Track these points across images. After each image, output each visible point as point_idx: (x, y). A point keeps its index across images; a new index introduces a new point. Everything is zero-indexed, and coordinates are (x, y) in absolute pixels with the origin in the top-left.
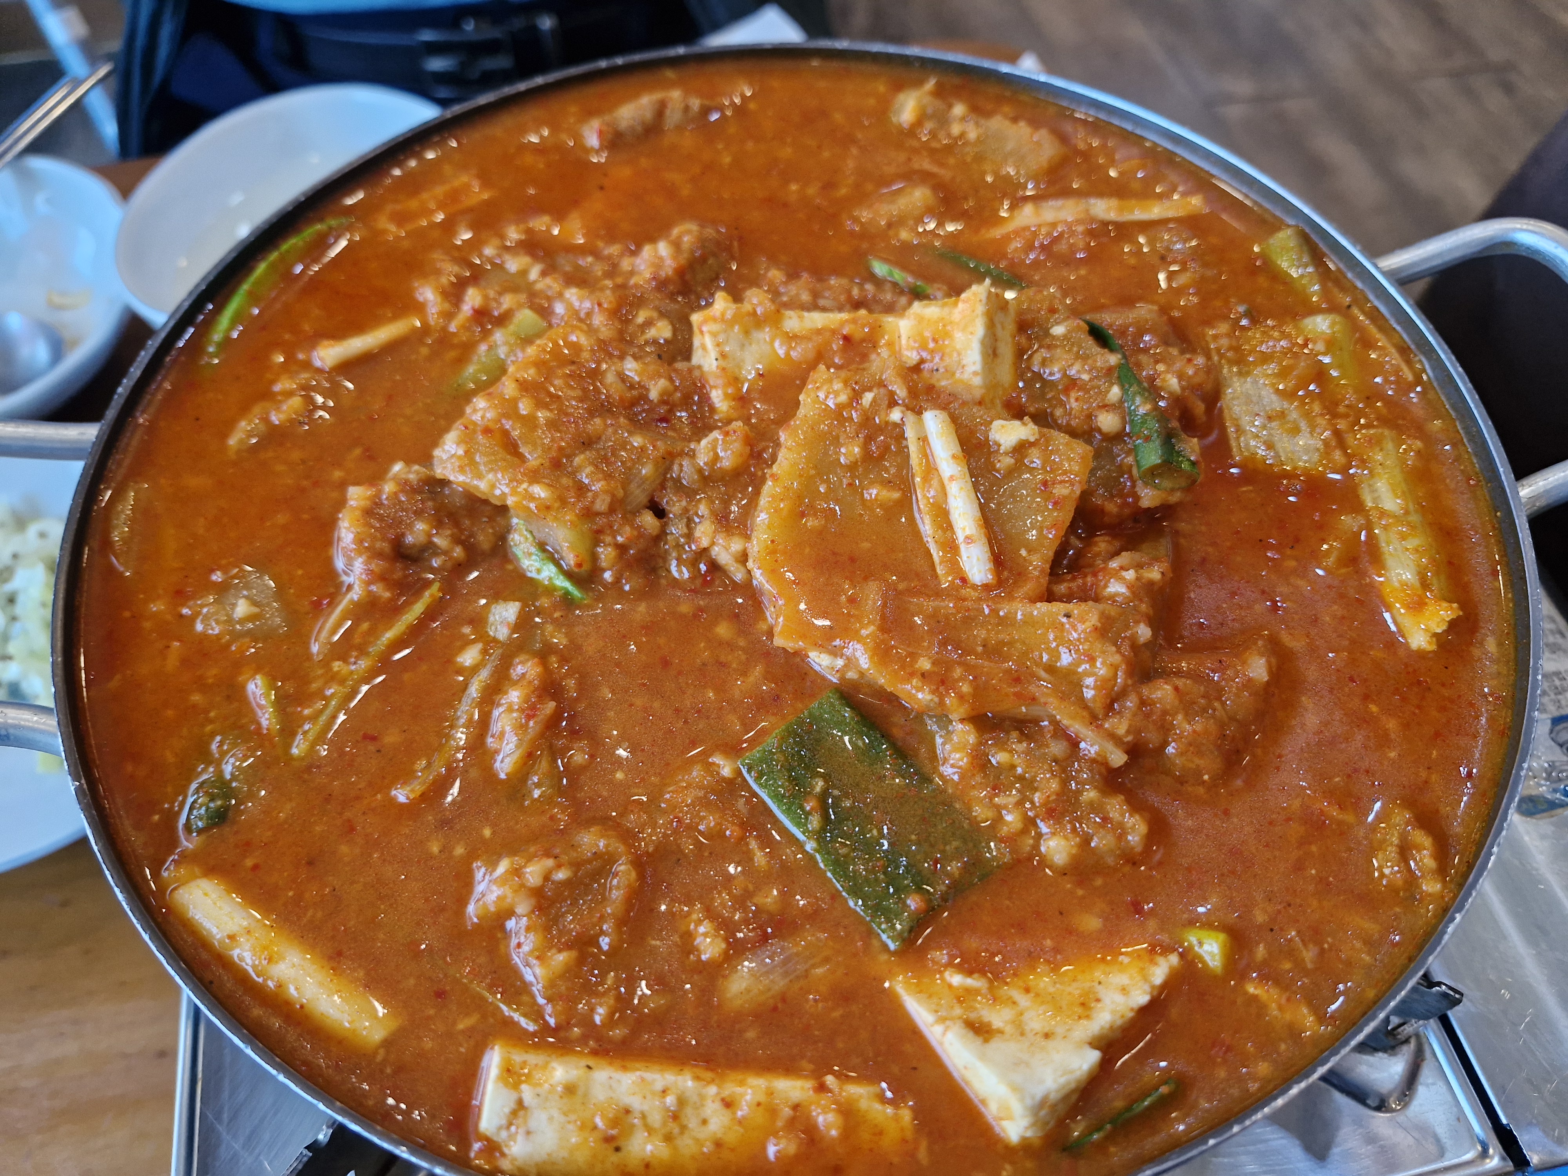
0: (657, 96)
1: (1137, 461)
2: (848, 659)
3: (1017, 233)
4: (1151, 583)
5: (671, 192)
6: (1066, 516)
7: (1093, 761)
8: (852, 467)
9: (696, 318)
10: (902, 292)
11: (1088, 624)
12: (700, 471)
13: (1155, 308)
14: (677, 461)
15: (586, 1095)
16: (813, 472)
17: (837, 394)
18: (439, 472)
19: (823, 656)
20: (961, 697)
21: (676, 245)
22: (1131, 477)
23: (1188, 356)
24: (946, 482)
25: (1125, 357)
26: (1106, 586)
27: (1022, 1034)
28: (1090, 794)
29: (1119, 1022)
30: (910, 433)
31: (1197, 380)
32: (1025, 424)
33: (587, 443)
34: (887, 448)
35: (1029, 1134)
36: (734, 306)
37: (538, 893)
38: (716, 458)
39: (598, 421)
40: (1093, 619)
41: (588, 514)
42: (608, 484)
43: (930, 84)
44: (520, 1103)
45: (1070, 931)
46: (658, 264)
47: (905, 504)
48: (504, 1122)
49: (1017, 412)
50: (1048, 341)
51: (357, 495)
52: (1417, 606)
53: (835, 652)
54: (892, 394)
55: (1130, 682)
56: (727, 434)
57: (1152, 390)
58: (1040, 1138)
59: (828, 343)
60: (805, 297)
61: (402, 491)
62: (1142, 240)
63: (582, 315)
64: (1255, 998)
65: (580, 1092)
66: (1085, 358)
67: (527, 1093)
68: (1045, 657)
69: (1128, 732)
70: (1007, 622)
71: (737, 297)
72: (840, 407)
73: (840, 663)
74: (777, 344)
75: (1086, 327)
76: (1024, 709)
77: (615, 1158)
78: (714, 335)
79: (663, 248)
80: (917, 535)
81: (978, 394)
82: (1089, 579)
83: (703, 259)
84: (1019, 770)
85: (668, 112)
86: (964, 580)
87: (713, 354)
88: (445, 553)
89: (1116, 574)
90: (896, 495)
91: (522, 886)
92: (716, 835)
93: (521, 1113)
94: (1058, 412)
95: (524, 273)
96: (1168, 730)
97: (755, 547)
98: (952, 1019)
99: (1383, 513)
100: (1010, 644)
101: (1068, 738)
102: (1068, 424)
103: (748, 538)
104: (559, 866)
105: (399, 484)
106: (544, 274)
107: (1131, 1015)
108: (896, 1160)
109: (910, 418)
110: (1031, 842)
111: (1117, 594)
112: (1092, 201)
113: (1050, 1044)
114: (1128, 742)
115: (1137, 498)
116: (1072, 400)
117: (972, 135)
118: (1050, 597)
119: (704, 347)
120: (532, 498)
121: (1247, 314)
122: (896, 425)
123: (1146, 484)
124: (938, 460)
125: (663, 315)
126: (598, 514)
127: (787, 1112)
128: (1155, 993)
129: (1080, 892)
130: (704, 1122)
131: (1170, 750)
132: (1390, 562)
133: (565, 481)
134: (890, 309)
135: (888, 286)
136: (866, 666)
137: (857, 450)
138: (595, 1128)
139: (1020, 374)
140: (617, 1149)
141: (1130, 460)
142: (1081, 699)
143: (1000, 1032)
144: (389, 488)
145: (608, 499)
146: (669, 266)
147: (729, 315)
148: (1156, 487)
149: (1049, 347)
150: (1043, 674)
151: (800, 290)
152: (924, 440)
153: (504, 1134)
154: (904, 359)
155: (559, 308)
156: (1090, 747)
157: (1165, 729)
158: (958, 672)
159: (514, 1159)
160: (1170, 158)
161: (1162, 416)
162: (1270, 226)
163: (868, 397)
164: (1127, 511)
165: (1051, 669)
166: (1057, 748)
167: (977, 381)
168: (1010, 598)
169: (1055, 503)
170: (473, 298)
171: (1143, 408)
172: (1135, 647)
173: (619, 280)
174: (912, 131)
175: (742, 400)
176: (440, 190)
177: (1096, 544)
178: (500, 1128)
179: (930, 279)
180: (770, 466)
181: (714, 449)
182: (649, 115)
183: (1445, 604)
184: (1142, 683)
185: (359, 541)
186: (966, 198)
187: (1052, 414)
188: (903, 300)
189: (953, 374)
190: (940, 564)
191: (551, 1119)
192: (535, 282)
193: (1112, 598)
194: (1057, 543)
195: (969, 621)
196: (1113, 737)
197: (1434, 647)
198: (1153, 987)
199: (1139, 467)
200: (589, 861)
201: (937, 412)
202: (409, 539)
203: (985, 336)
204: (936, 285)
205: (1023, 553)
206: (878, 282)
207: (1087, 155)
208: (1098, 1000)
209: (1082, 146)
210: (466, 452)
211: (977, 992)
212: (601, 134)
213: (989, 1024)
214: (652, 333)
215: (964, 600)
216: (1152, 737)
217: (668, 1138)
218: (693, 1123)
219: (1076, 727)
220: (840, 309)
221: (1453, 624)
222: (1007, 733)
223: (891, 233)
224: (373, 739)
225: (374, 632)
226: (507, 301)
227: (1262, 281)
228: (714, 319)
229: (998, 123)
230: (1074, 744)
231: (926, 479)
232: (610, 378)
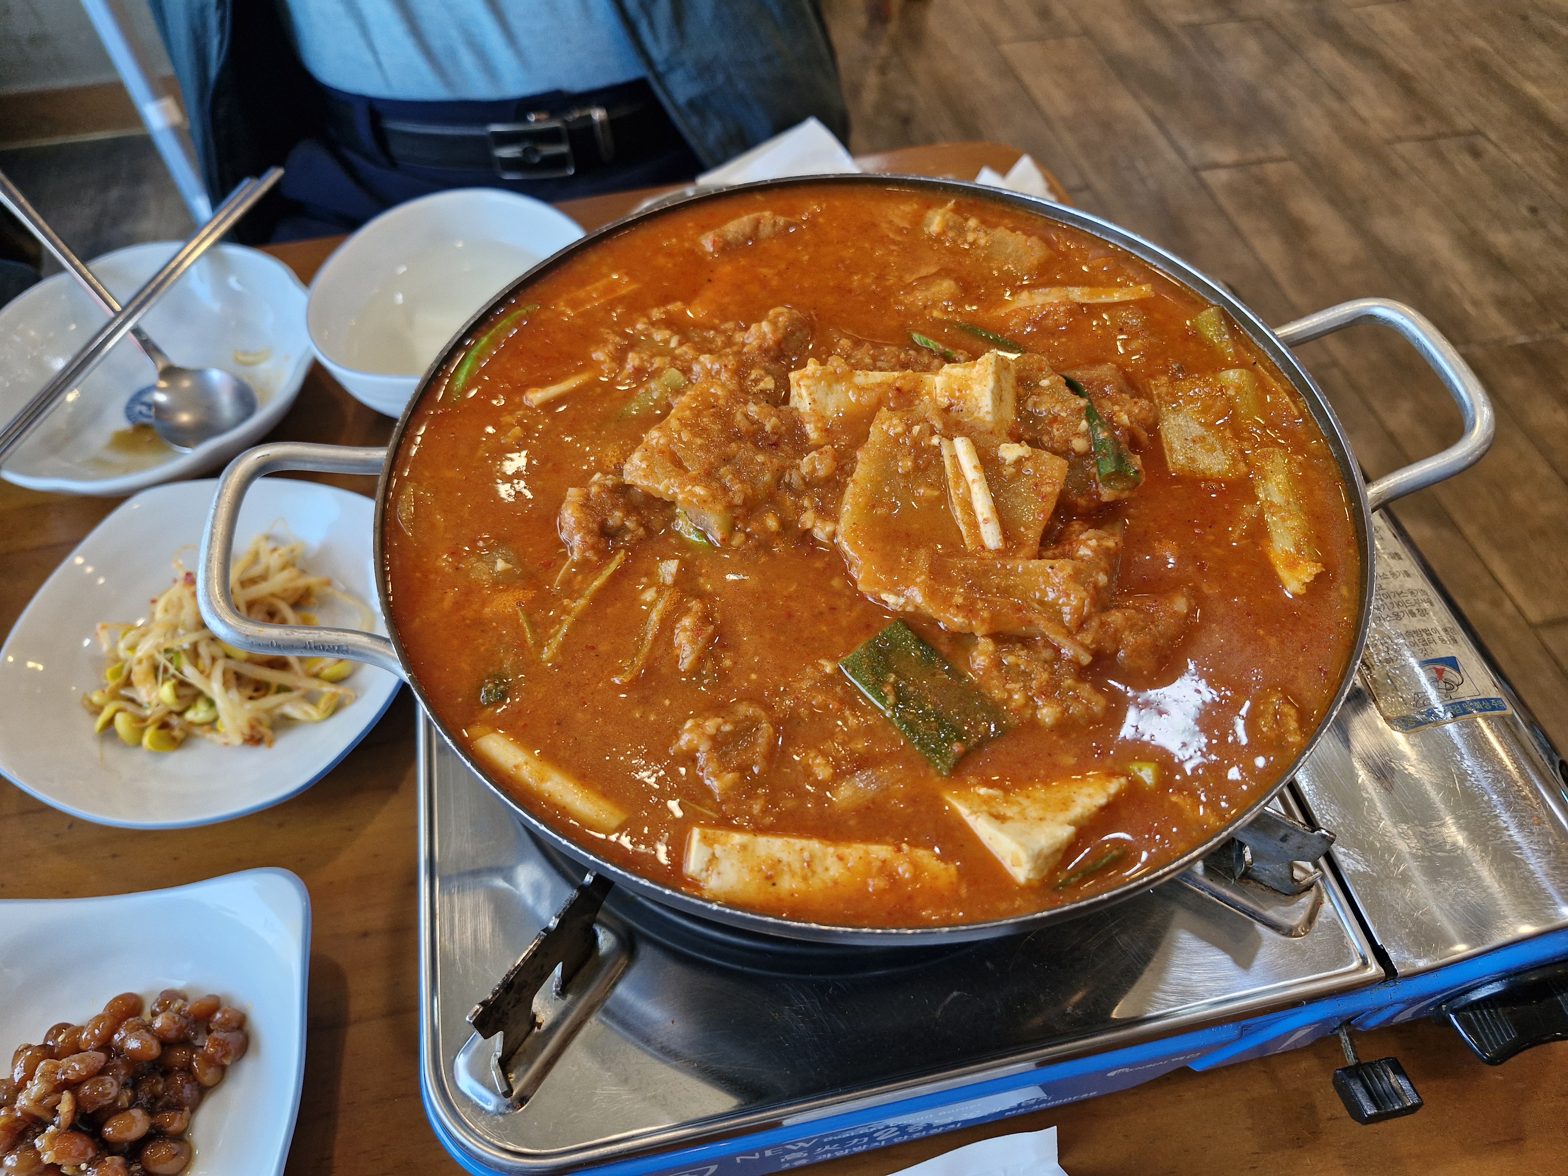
0: (756, 215)
1: (1099, 471)
2: (907, 598)
3: (1016, 312)
4: (1108, 549)
5: (763, 283)
6: (1050, 506)
7: (1070, 661)
8: (906, 476)
9: (793, 376)
10: (935, 357)
11: (1065, 572)
12: (803, 478)
13: (1114, 366)
14: (788, 471)
15: (753, 851)
16: (879, 479)
17: (895, 426)
18: (628, 479)
19: (890, 596)
20: (983, 620)
21: (774, 323)
22: (1095, 481)
23: (1136, 400)
24: (970, 484)
25: (1090, 401)
26: (1078, 551)
27: (1026, 819)
28: (1069, 682)
29: (1087, 813)
30: (945, 452)
31: (1141, 416)
32: (1022, 446)
33: (727, 460)
34: (930, 463)
35: (1031, 876)
36: (821, 368)
37: (713, 738)
38: (814, 470)
39: (733, 445)
40: (1069, 570)
41: (731, 507)
42: (743, 486)
43: (951, 205)
44: (713, 855)
45: (1055, 765)
46: (763, 337)
47: (944, 497)
48: (704, 866)
49: (1017, 439)
50: (1037, 391)
51: (573, 493)
52: (1292, 565)
53: (898, 594)
54: (932, 426)
55: (1093, 610)
56: (821, 453)
57: (1110, 424)
58: (1038, 880)
59: (886, 393)
60: (868, 360)
61: (603, 491)
62: (1105, 316)
63: (713, 373)
64: (1176, 804)
65: (750, 848)
66: (1063, 402)
67: (718, 849)
68: (1038, 595)
69: (1092, 642)
70: (1013, 572)
71: (823, 363)
72: (898, 435)
73: (902, 601)
74: (850, 394)
75: (1065, 381)
76: (1024, 628)
77: (772, 889)
78: (808, 387)
79: (765, 326)
80: (952, 520)
81: (990, 427)
82: (1067, 547)
83: (793, 333)
84: (1022, 667)
85: (761, 226)
86: (983, 547)
87: (807, 400)
88: (633, 532)
89: (1084, 543)
90: (936, 493)
91: (703, 733)
92: (825, 707)
93: (715, 861)
94: (1045, 438)
95: (667, 342)
96: (1119, 642)
97: (843, 527)
98: (981, 812)
99: (1272, 504)
100: (1015, 586)
101: (1053, 647)
102: (1052, 446)
103: (837, 521)
104: (726, 722)
105: (600, 487)
106: (681, 344)
107: (1094, 809)
108: (946, 894)
109: (945, 443)
110: (1030, 712)
111: (1084, 555)
112: (1070, 289)
113: (1044, 823)
114: (1093, 649)
115: (1099, 495)
116: (1055, 430)
117: (982, 242)
118: (1041, 558)
119: (800, 396)
120: (694, 495)
121: (1180, 370)
122: (935, 447)
123: (1105, 486)
124: (964, 470)
125: (768, 372)
126: (737, 506)
127: (878, 864)
128: (1111, 799)
129: (1062, 742)
130: (827, 869)
131: (1121, 654)
132: (1275, 537)
133: (714, 484)
134: (927, 369)
135: (925, 352)
136: (920, 601)
137: (909, 464)
138: (760, 870)
139: (1018, 413)
140: (774, 884)
141: (1094, 470)
142: (1061, 622)
143: (1011, 818)
144: (594, 490)
145: (742, 497)
146: (770, 340)
147: (818, 374)
148: (1111, 487)
149: (1039, 395)
150: (1036, 606)
151: (864, 354)
152: (955, 457)
153: (704, 874)
154: (939, 403)
155: (696, 368)
156: (1067, 651)
157: (1117, 640)
158: (980, 605)
159: (710, 890)
160: (1127, 257)
161: (1116, 441)
162: (1199, 305)
163: (916, 429)
164: (1093, 505)
165: (1041, 602)
166: (1047, 654)
167: (989, 418)
168: (1014, 557)
169: (1043, 498)
170: (633, 360)
171: (1103, 435)
172: (1096, 587)
173: (735, 348)
174: (938, 239)
175: (827, 432)
176: (600, 285)
177: (1072, 526)
178: (702, 870)
179: (956, 346)
180: (851, 475)
181: (813, 463)
182: (748, 230)
183: (1312, 564)
184: (1103, 612)
185: (579, 523)
186: (979, 287)
187: (1041, 439)
188: (936, 362)
189: (973, 414)
190: (968, 536)
191: (732, 865)
192: (675, 349)
193: (1082, 559)
194: (1045, 523)
195: (986, 573)
196: (1082, 645)
197: (1304, 592)
198: (1109, 795)
199: (1100, 475)
200: (742, 721)
201: (963, 438)
202: (611, 522)
203: (994, 387)
204: (960, 351)
205: (1022, 529)
206: (918, 349)
207: (1065, 255)
208: (1074, 801)
209: (1062, 248)
210: (647, 466)
211: (995, 798)
212: (714, 242)
213: (1005, 815)
214: (762, 385)
215: (983, 559)
216: (1109, 646)
217: (805, 878)
218: (819, 870)
219: (1058, 639)
220: (893, 369)
221: (1318, 577)
222: (1014, 644)
223: (927, 312)
224: (593, 648)
225: (586, 582)
226: (658, 362)
227: (1192, 346)
228: (808, 377)
229: (1001, 233)
230: (1057, 650)
231: (957, 484)
232: (739, 417)
